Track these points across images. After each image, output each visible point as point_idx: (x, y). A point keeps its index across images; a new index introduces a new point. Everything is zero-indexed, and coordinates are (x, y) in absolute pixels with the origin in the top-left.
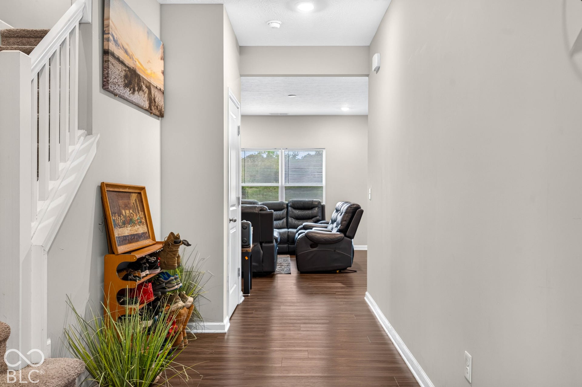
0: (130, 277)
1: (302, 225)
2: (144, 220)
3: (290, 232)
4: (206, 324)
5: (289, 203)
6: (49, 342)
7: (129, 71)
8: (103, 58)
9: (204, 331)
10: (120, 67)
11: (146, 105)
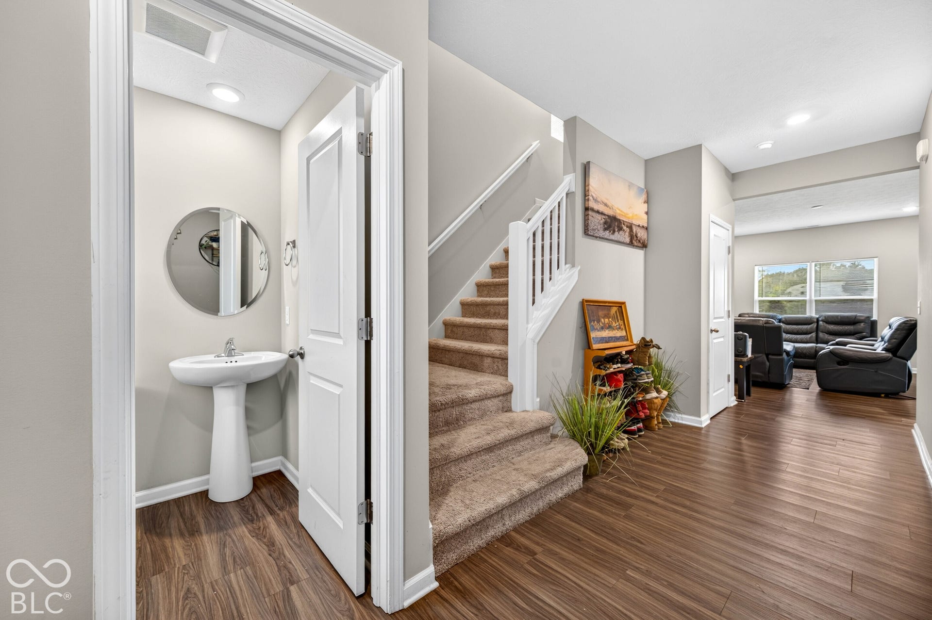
0: (601, 367)
1: (835, 340)
2: (623, 327)
3: (819, 347)
4: (684, 416)
5: (820, 317)
6: (538, 400)
7: (609, 218)
8: (585, 213)
9: (680, 421)
10: (599, 217)
11: (628, 240)
